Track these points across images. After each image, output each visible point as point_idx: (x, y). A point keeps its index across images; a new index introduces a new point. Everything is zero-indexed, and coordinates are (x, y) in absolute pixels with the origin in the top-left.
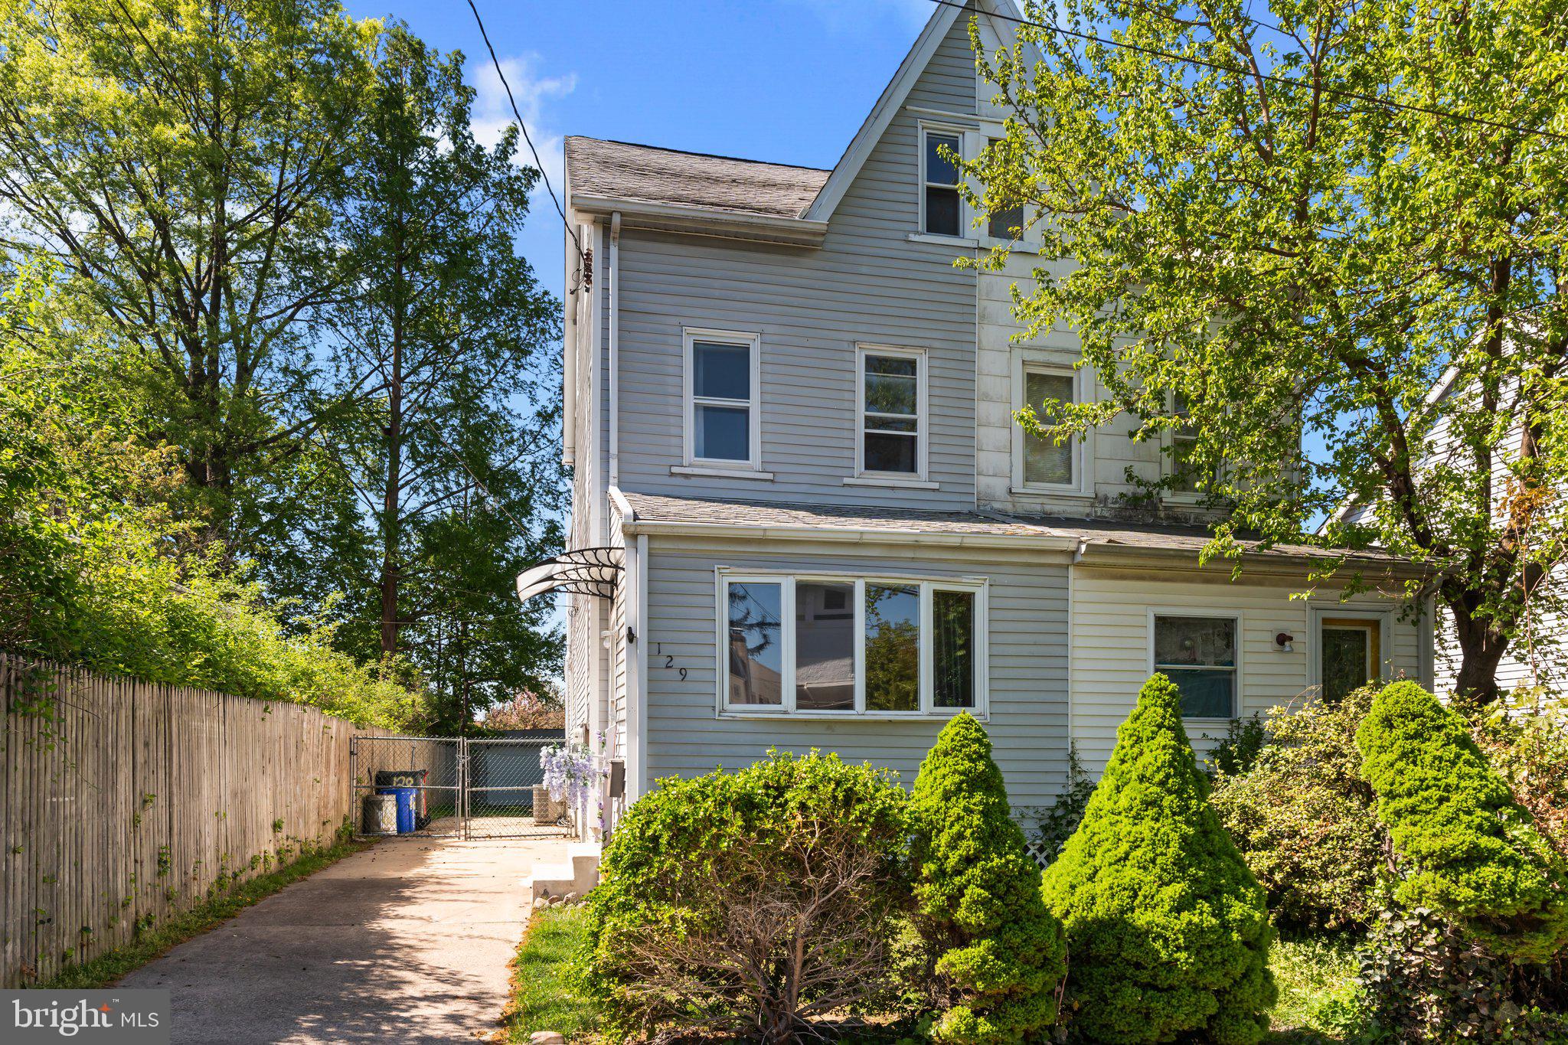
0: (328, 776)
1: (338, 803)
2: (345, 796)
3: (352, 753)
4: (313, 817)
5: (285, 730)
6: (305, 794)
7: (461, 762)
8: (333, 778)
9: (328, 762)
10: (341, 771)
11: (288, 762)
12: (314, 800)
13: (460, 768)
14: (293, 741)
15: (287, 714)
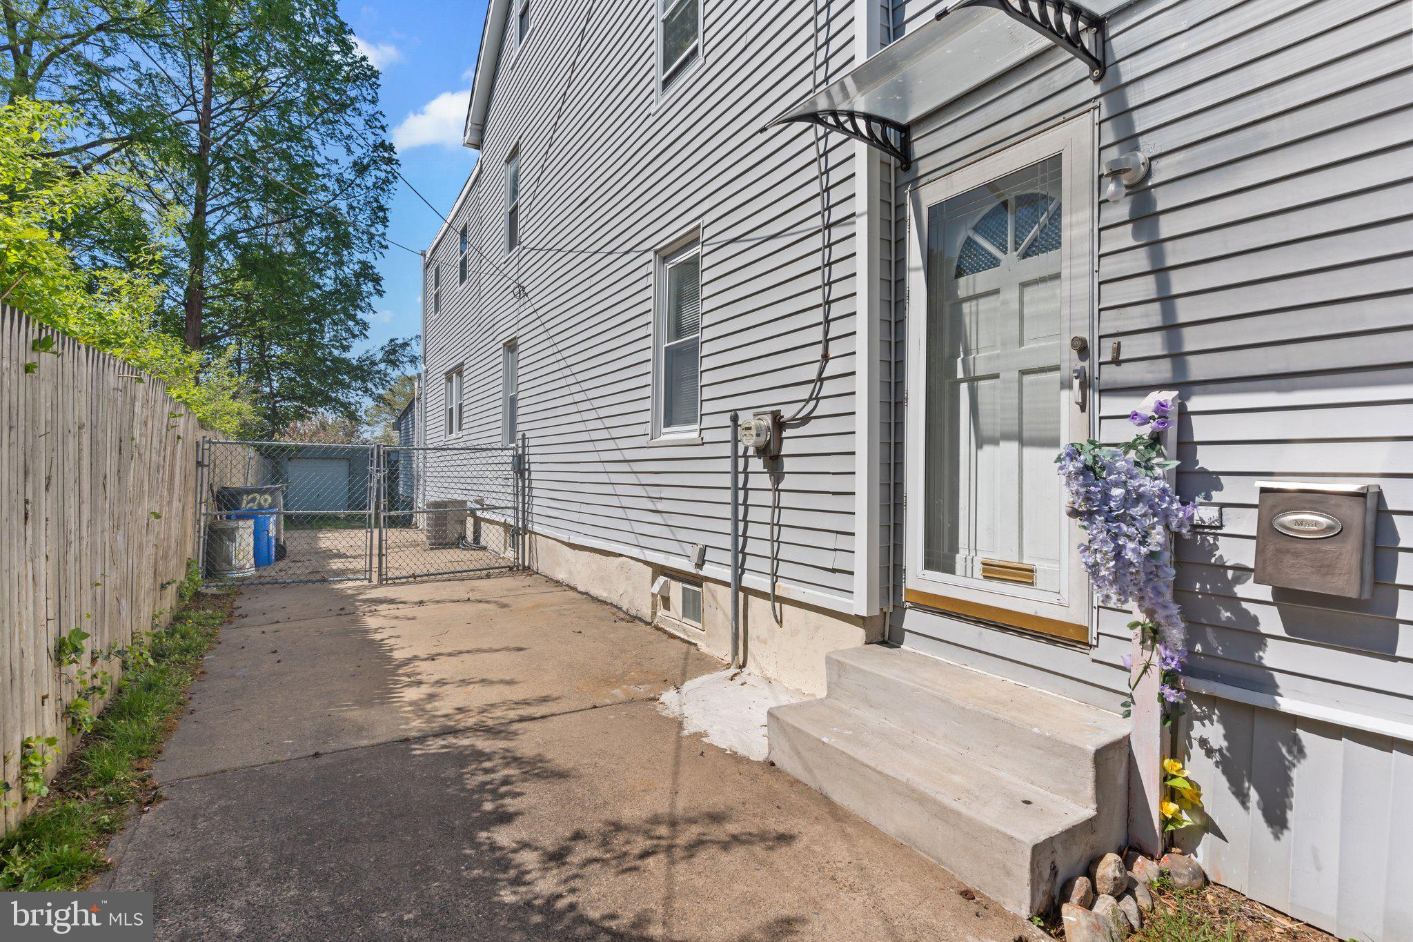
0: (170, 503)
1: (180, 543)
2: (190, 531)
3: (199, 464)
4: (147, 583)
5: (93, 411)
6: (134, 547)
7: (376, 476)
8: (176, 505)
9: (172, 479)
10: (186, 491)
11: (99, 482)
12: (149, 551)
13: (374, 484)
14: (111, 440)
15: (98, 378)
